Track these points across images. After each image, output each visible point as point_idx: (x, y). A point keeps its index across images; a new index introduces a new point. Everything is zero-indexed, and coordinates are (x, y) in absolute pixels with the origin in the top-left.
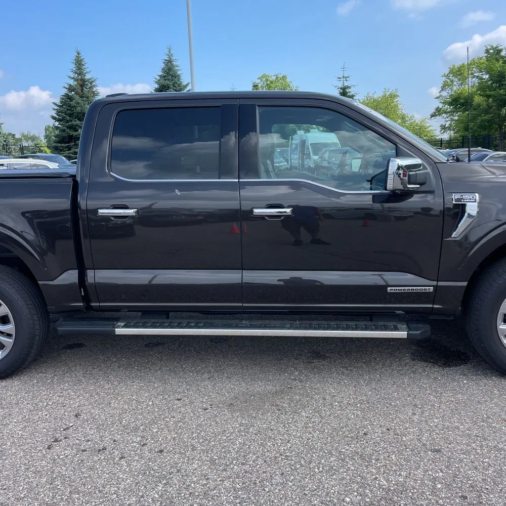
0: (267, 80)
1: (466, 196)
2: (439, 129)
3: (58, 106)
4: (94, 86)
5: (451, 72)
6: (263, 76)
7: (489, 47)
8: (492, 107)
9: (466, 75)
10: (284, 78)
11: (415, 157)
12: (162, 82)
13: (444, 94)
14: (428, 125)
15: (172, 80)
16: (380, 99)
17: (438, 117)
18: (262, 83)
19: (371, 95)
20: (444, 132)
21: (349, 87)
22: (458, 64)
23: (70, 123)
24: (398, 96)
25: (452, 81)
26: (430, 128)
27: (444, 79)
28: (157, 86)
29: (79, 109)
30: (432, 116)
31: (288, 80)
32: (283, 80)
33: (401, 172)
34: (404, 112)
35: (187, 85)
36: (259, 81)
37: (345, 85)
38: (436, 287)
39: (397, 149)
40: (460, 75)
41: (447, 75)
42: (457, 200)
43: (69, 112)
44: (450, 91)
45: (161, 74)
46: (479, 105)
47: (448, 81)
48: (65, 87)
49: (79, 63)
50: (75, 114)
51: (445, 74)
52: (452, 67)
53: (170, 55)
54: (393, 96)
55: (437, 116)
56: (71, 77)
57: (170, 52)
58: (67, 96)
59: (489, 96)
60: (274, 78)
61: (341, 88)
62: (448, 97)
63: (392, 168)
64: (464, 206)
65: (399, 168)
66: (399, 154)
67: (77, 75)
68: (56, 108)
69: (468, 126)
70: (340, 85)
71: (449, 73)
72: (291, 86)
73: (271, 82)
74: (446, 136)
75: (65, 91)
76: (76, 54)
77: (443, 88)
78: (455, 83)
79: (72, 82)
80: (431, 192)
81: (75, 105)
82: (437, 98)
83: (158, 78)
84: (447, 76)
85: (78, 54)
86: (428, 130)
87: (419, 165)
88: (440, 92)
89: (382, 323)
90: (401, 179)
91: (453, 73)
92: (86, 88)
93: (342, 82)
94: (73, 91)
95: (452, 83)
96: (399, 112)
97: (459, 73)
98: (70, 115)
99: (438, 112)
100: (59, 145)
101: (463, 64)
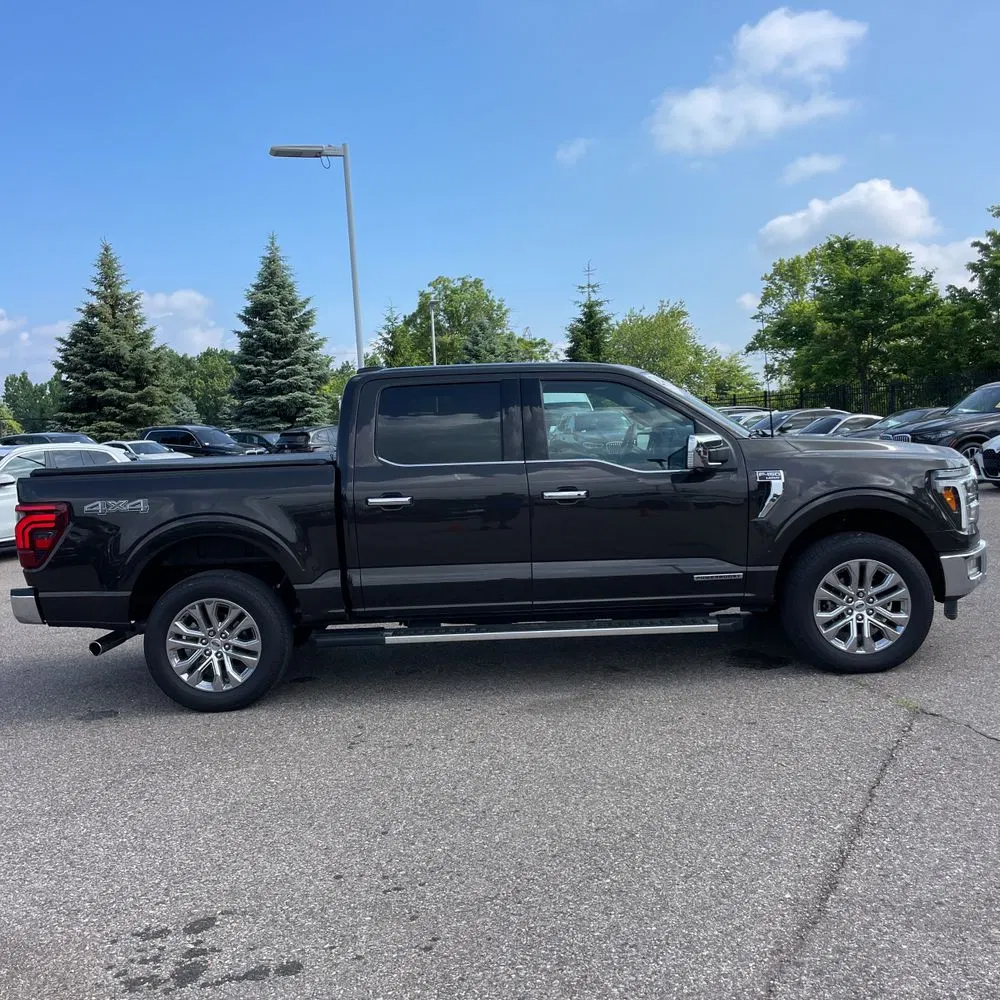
0: (445, 288)
1: (770, 473)
2: (762, 371)
3: (68, 344)
4: (136, 307)
5: (778, 271)
6: (439, 280)
7: (833, 239)
8: (845, 338)
9: (802, 276)
10: (477, 283)
11: (713, 433)
12: (260, 296)
13: (768, 310)
14: (743, 365)
15: (279, 294)
16: (653, 320)
17: (759, 351)
18: (437, 292)
19: (637, 311)
20: (772, 378)
21: (600, 304)
22: (788, 257)
23: (92, 374)
24: (685, 314)
25: (780, 288)
26: (747, 371)
27: (766, 284)
28: (249, 304)
29: (109, 349)
30: (749, 349)
31: (485, 287)
32: (476, 287)
33: (701, 449)
34: (699, 342)
35: (307, 301)
36: (431, 289)
37: (593, 299)
38: (745, 573)
39: (696, 425)
40: (794, 277)
41: (771, 277)
42: (761, 478)
43: (89, 354)
44: (777, 306)
45: (256, 281)
46: (824, 335)
47: (773, 287)
48: (80, 310)
49: (107, 267)
50: (101, 358)
51: (766, 276)
52: (778, 263)
53: (273, 248)
54: (677, 314)
55: (757, 349)
56: (91, 292)
57: (273, 244)
58: (84, 325)
59: (838, 321)
60: (459, 283)
61: (585, 306)
62: (774, 316)
63: (692, 445)
64: (769, 484)
65: (699, 445)
66: (698, 431)
67: (103, 288)
68: (63, 347)
69: (810, 369)
70: (584, 299)
71: (775, 273)
72: (490, 298)
73: (454, 292)
74: (774, 386)
75: (81, 317)
76: (102, 251)
77: (765, 300)
78: (786, 291)
79: (95, 301)
80: (734, 470)
81: (102, 342)
82: (755, 317)
83: (253, 290)
84: (771, 279)
85: (107, 249)
86: (744, 373)
87: (720, 442)
88: (760, 307)
89: (690, 619)
90: (702, 458)
91: (781, 275)
92: (121, 311)
93: (587, 294)
94: (96, 316)
95: (781, 291)
96: (689, 343)
97: (790, 273)
98: (91, 360)
99: (759, 343)
100: (70, 415)
101: (798, 258)
